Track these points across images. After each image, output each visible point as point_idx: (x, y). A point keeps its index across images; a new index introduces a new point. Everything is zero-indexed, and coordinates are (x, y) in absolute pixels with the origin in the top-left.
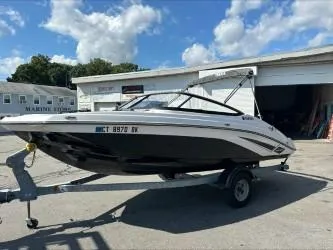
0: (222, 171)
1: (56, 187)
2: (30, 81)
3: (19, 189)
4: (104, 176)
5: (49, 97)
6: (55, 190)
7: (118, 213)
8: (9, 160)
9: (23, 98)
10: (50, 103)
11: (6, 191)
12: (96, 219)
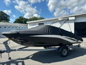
0: (59, 47)
1: (15, 49)
2: (18, 23)
3: (6, 50)
4: (28, 47)
5: (22, 27)
6: (15, 50)
7: (31, 57)
8: (4, 42)
9: (16, 27)
10: (22, 28)
11: (3, 50)
12: (25, 58)
